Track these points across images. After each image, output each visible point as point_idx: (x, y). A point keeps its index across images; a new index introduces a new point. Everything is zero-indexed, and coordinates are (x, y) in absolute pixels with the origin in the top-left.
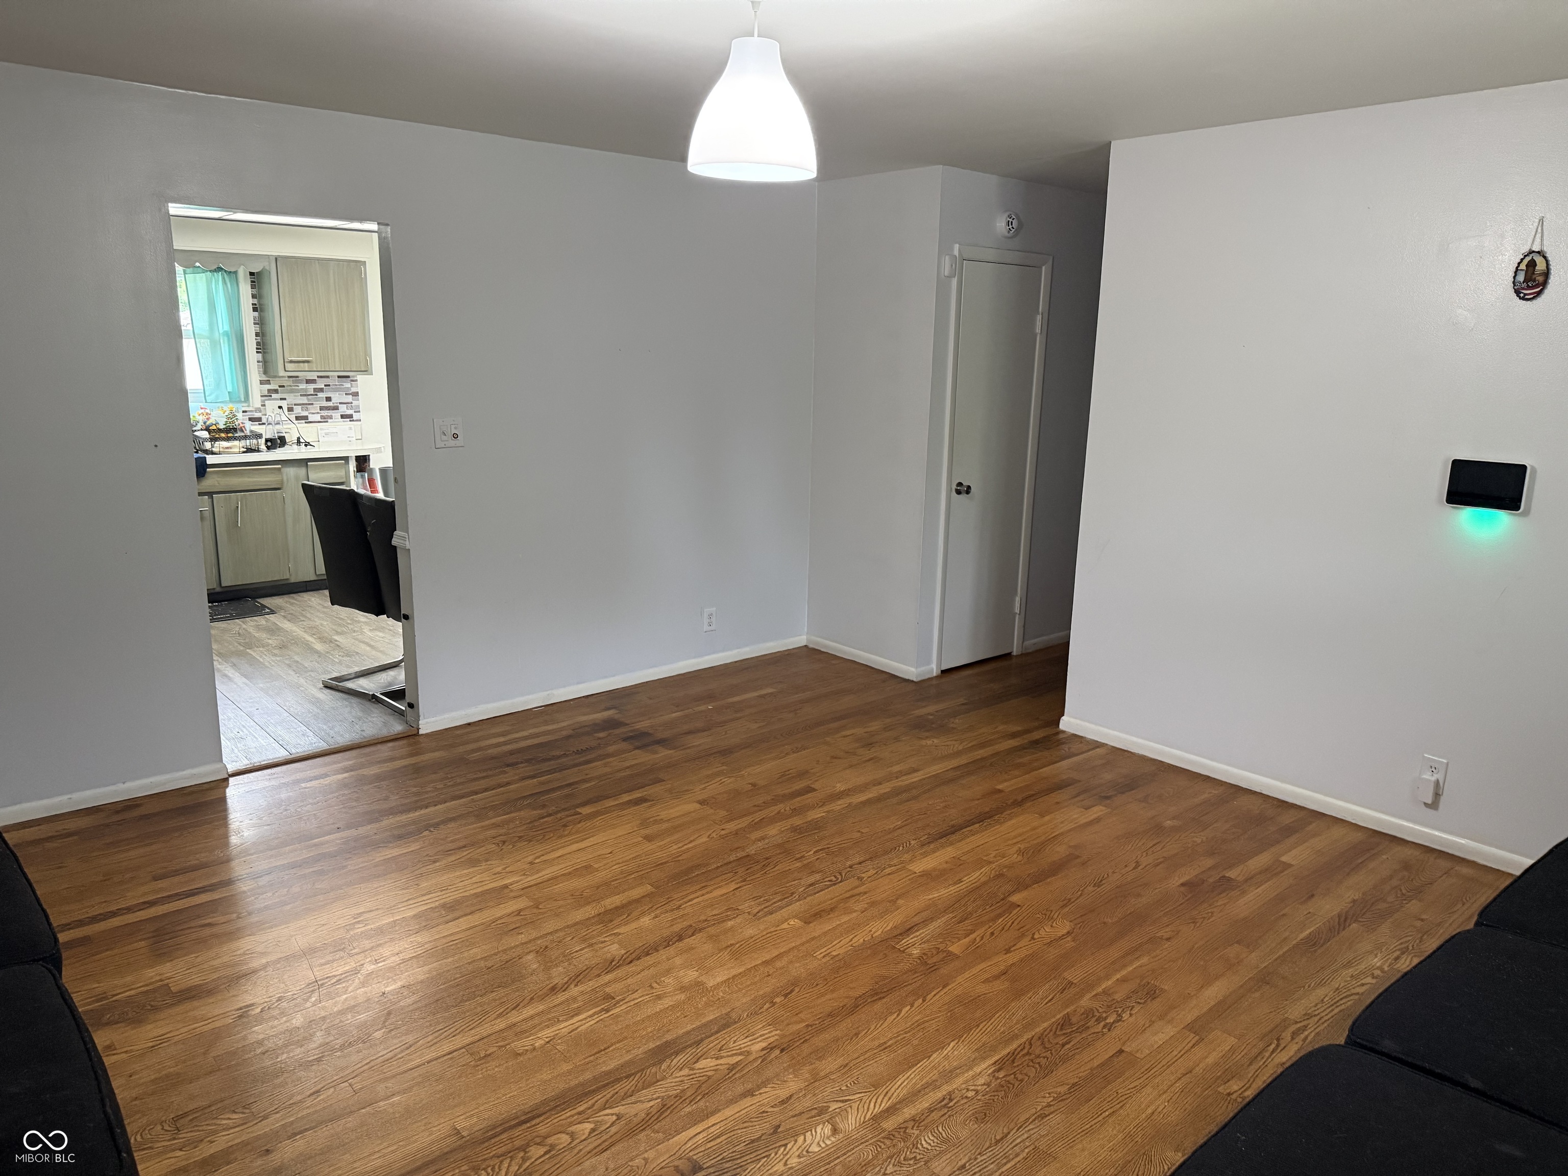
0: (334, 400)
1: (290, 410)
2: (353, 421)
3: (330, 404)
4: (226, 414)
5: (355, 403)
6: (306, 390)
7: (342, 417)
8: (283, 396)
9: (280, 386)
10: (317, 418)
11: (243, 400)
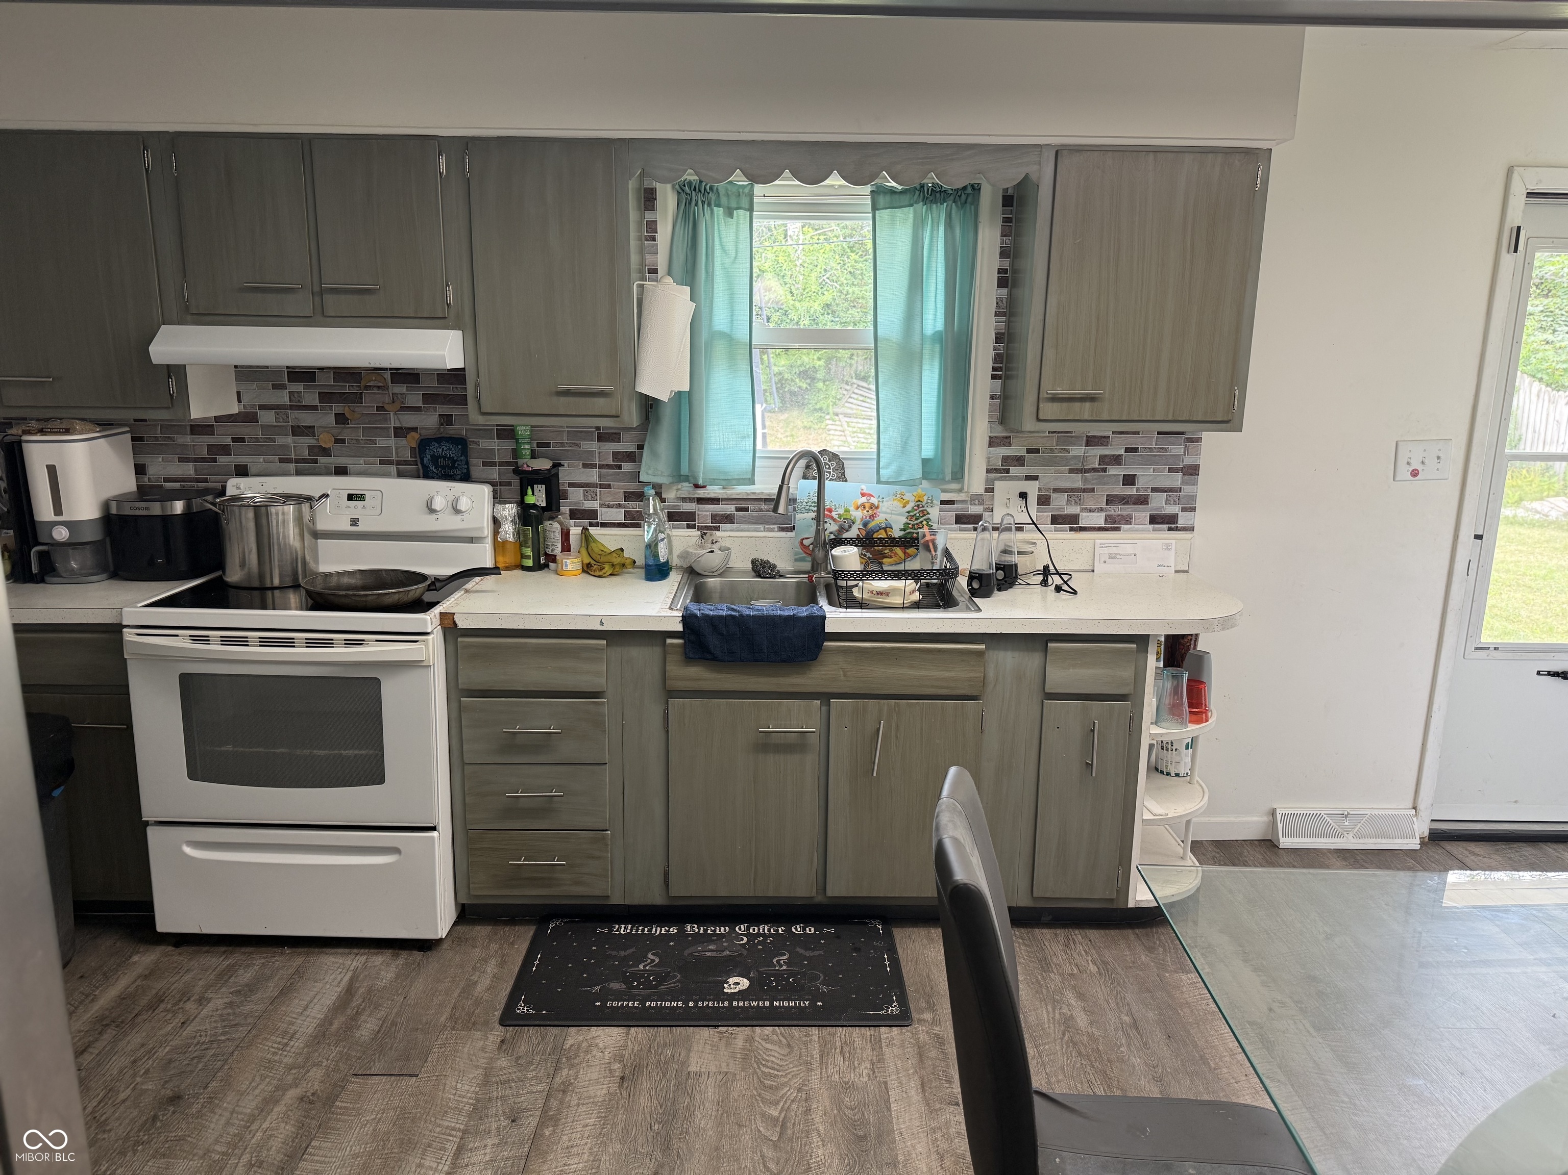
0: (1141, 482)
1: (1043, 501)
2: (1177, 529)
3: (1132, 491)
4: (909, 508)
5: (1187, 490)
6: (1084, 458)
7: (1154, 520)
8: (1032, 471)
9: (1029, 451)
10: (1098, 519)
11: (948, 477)
